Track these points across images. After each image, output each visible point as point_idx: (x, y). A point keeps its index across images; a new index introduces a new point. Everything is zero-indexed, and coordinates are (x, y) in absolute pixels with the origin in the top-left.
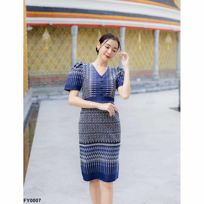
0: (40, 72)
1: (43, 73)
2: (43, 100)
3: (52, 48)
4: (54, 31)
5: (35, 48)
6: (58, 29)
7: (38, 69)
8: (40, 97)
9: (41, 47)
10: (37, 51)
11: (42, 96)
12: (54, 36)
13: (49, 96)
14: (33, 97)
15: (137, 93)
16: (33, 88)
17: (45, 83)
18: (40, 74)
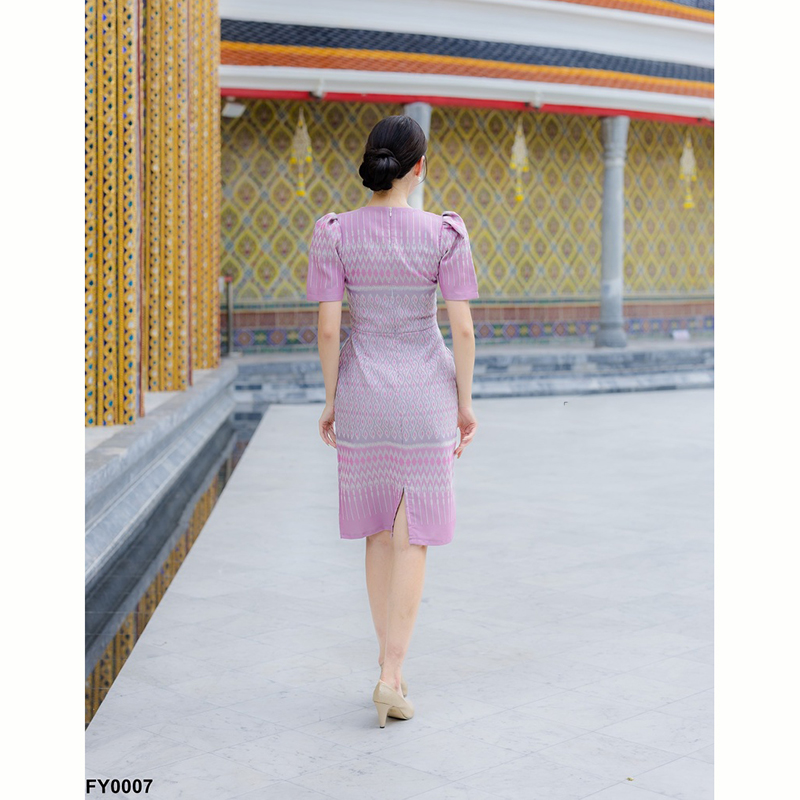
0: (273, 290)
1: (285, 293)
2: (279, 402)
3: (325, 193)
4: (335, 125)
5: (258, 193)
6: (353, 119)
7: (267, 278)
8: (267, 391)
9: (282, 186)
10: (264, 205)
11: (275, 387)
12: (335, 144)
13: (305, 386)
14: (239, 388)
15: (672, 388)
16: (245, 352)
17: (292, 336)
18: (275, 299)
